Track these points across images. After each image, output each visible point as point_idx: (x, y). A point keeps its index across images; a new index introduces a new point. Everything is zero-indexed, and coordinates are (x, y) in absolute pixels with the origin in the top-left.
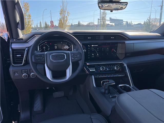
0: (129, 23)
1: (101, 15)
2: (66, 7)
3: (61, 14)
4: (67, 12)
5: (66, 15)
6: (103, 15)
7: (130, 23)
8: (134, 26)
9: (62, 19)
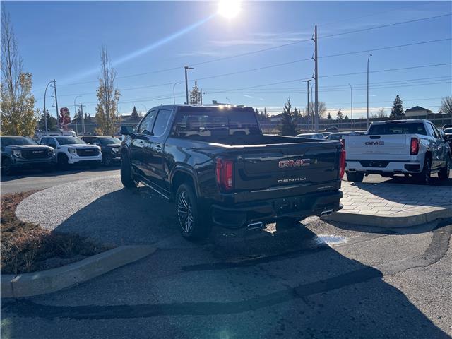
0: (260, 113)
1: (189, 98)
2: (112, 82)
3: (100, 96)
4: (114, 92)
5: (112, 98)
6: (194, 98)
7: (262, 112)
8: (272, 120)
9: (103, 107)
